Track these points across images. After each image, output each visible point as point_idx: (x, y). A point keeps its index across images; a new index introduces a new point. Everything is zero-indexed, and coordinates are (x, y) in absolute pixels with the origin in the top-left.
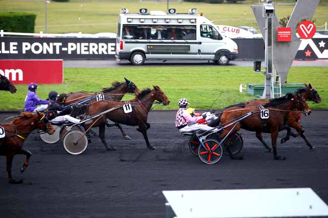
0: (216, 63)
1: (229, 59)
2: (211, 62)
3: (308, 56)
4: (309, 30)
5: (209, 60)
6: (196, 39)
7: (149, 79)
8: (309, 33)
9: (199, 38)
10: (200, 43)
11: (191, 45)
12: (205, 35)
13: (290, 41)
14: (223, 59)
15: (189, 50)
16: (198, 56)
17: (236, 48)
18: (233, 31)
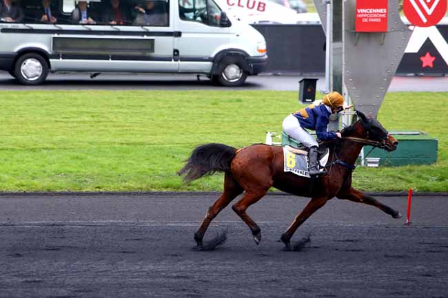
0: (215, 80)
1: (246, 73)
2: (203, 78)
3: (428, 67)
4: (429, 5)
5: (199, 73)
6: (168, 25)
7: (53, 119)
8: (430, 12)
9: (175, 22)
10: (179, 34)
11: (157, 39)
12: (191, 15)
13: (386, 32)
14: (233, 72)
15: (152, 49)
16: (173, 64)
17: (263, 46)
18: (251, 5)
